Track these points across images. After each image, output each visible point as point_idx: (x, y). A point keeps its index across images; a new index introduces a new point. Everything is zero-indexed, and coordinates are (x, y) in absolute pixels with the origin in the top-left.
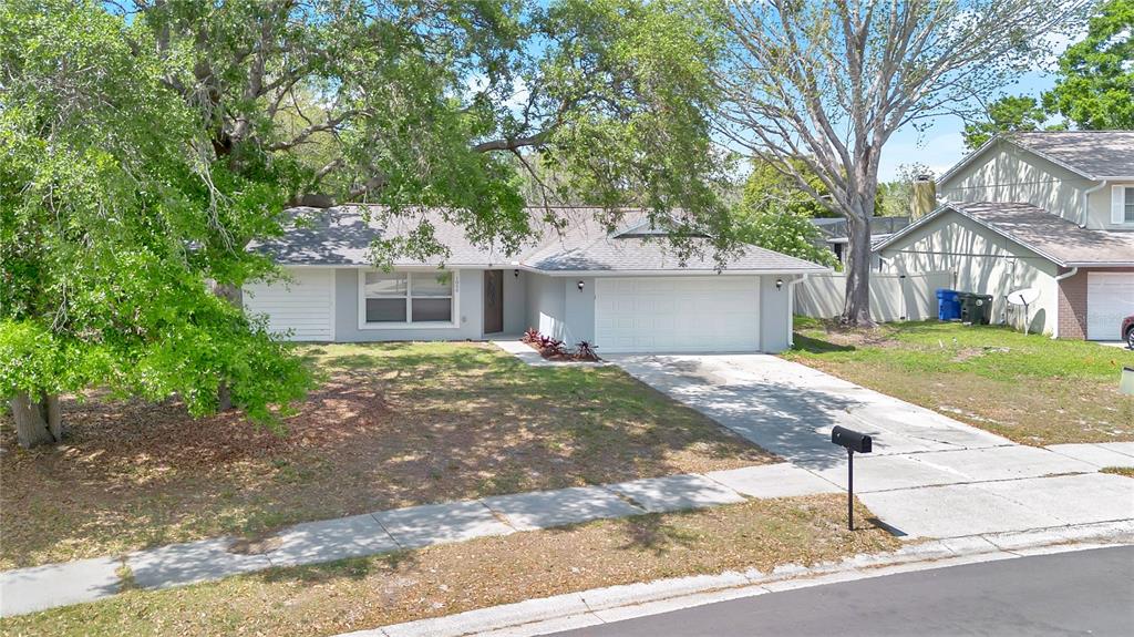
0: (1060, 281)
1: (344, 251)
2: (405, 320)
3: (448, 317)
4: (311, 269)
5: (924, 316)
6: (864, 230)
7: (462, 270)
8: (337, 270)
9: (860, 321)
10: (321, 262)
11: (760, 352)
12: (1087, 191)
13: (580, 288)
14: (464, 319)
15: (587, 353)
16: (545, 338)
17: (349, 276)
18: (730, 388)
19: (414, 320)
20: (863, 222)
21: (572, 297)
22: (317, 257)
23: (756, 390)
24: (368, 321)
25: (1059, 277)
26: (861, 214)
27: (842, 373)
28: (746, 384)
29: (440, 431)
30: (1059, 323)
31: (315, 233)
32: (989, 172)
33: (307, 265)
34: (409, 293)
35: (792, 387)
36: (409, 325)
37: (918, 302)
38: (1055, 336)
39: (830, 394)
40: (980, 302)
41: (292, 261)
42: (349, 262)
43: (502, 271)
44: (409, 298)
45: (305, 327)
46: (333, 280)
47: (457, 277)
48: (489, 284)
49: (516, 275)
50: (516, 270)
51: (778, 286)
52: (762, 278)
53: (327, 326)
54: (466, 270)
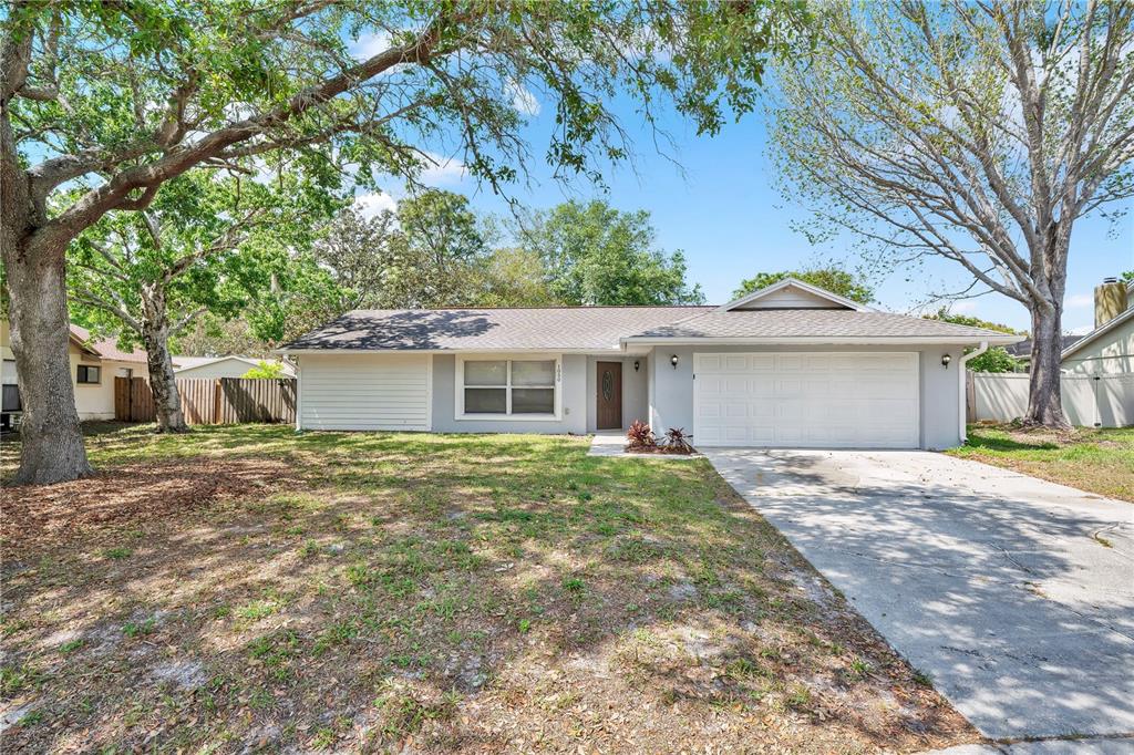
1: (443, 340)
2: (505, 412)
3: (550, 409)
5: (1119, 419)
6: (1053, 315)
7: (564, 355)
8: (434, 356)
9: (1047, 420)
10: (413, 348)
11: (921, 449)
13: (674, 364)
14: (566, 412)
17: (445, 362)
18: (856, 492)
19: (513, 412)
20: (1052, 306)
21: (669, 378)
23: (902, 496)
24: (466, 412)
26: (1049, 296)
27: (1051, 475)
28: (884, 485)
33: (401, 351)
34: (508, 383)
35: (964, 492)
36: (509, 417)
37: (1112, 404)
39: (1037, 504)
41: (388, 347)
42: (446, 348)
43: (621, 364)
44: (509, 388)
45: (401, 416)
46: (430, 368)
47: (559, 363)
48: (605, 376)
49: (637, 368)
50: (637, 363)
51: (945, 363)
52: (921, 353)
53: (423, 417)
54: (570, 358)
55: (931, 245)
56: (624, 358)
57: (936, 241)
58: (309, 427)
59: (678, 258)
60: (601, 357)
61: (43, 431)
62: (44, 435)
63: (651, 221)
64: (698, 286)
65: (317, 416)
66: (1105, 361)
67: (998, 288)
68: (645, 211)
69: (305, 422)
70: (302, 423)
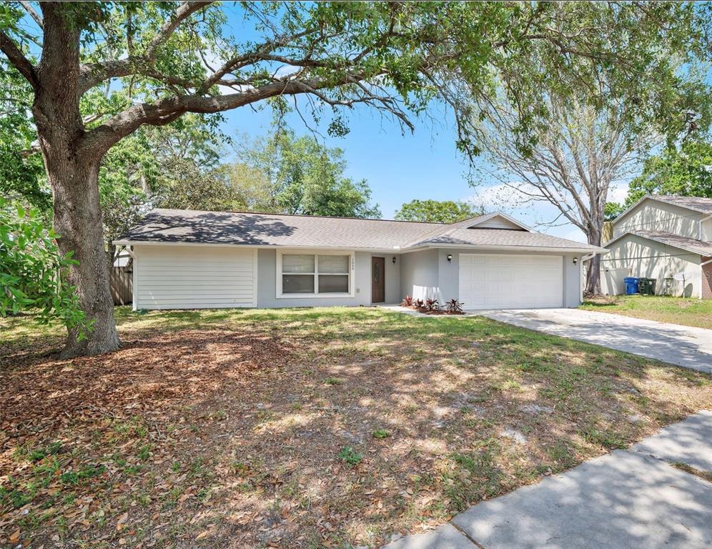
0: (703, 266)
1: (263, 237)
2: (313, 292)
3: (346, 290)
4: (234, 248)
7: (356, 252)
8: (259, 250)
9: (596, 292)
10: (244, 243)
11: (563, 307)
12: (701, 221)
13: (449, 260)
14: (358, 291)
15: (454, 308)
16: (420, 300)
17: (268, 255)
19: (320, 291)
20: (598, 234)
21: (443, 267)
22: (241, 240)
24: (284, 292)
25: (703, 264)
26: (597, 228)
29: (342, 373)
30: (703, 290)
31: (242, 227)
32: (638, 219)
33: (231, 245)
34: (316, 271)
36: (315, 295)
38: (700, 298)
40: (651, 283)
41: (219, 242)
42: (267, 244)
43: (384, 258)
44: (316, 275)
45: (230, 297)
46: (256, 259)
47: (353, 258)
48: (376, 266)
49: (394, 262)
50: (394, 258)
51: (575, 262)
52: (564, 257)
53: (251, 296)
54: (360, 254)
55: (546, 196)
56: (386, 254)
57: (548, 195)
58: (145, 307)
59: (363, 184)
60: (375, 254)
61: (94, 309)
62: (95, 313)
63: (345, 156)
64: (377, 205)
65: (153, 298)
66: (604, 262)
67: (575, 222)
68: (341, 149)
69: (140, 302)
70: (138, 304)
